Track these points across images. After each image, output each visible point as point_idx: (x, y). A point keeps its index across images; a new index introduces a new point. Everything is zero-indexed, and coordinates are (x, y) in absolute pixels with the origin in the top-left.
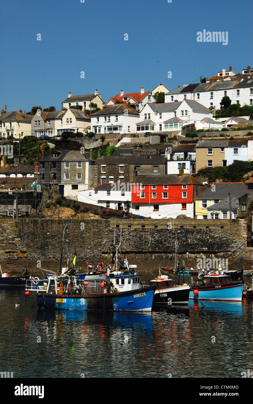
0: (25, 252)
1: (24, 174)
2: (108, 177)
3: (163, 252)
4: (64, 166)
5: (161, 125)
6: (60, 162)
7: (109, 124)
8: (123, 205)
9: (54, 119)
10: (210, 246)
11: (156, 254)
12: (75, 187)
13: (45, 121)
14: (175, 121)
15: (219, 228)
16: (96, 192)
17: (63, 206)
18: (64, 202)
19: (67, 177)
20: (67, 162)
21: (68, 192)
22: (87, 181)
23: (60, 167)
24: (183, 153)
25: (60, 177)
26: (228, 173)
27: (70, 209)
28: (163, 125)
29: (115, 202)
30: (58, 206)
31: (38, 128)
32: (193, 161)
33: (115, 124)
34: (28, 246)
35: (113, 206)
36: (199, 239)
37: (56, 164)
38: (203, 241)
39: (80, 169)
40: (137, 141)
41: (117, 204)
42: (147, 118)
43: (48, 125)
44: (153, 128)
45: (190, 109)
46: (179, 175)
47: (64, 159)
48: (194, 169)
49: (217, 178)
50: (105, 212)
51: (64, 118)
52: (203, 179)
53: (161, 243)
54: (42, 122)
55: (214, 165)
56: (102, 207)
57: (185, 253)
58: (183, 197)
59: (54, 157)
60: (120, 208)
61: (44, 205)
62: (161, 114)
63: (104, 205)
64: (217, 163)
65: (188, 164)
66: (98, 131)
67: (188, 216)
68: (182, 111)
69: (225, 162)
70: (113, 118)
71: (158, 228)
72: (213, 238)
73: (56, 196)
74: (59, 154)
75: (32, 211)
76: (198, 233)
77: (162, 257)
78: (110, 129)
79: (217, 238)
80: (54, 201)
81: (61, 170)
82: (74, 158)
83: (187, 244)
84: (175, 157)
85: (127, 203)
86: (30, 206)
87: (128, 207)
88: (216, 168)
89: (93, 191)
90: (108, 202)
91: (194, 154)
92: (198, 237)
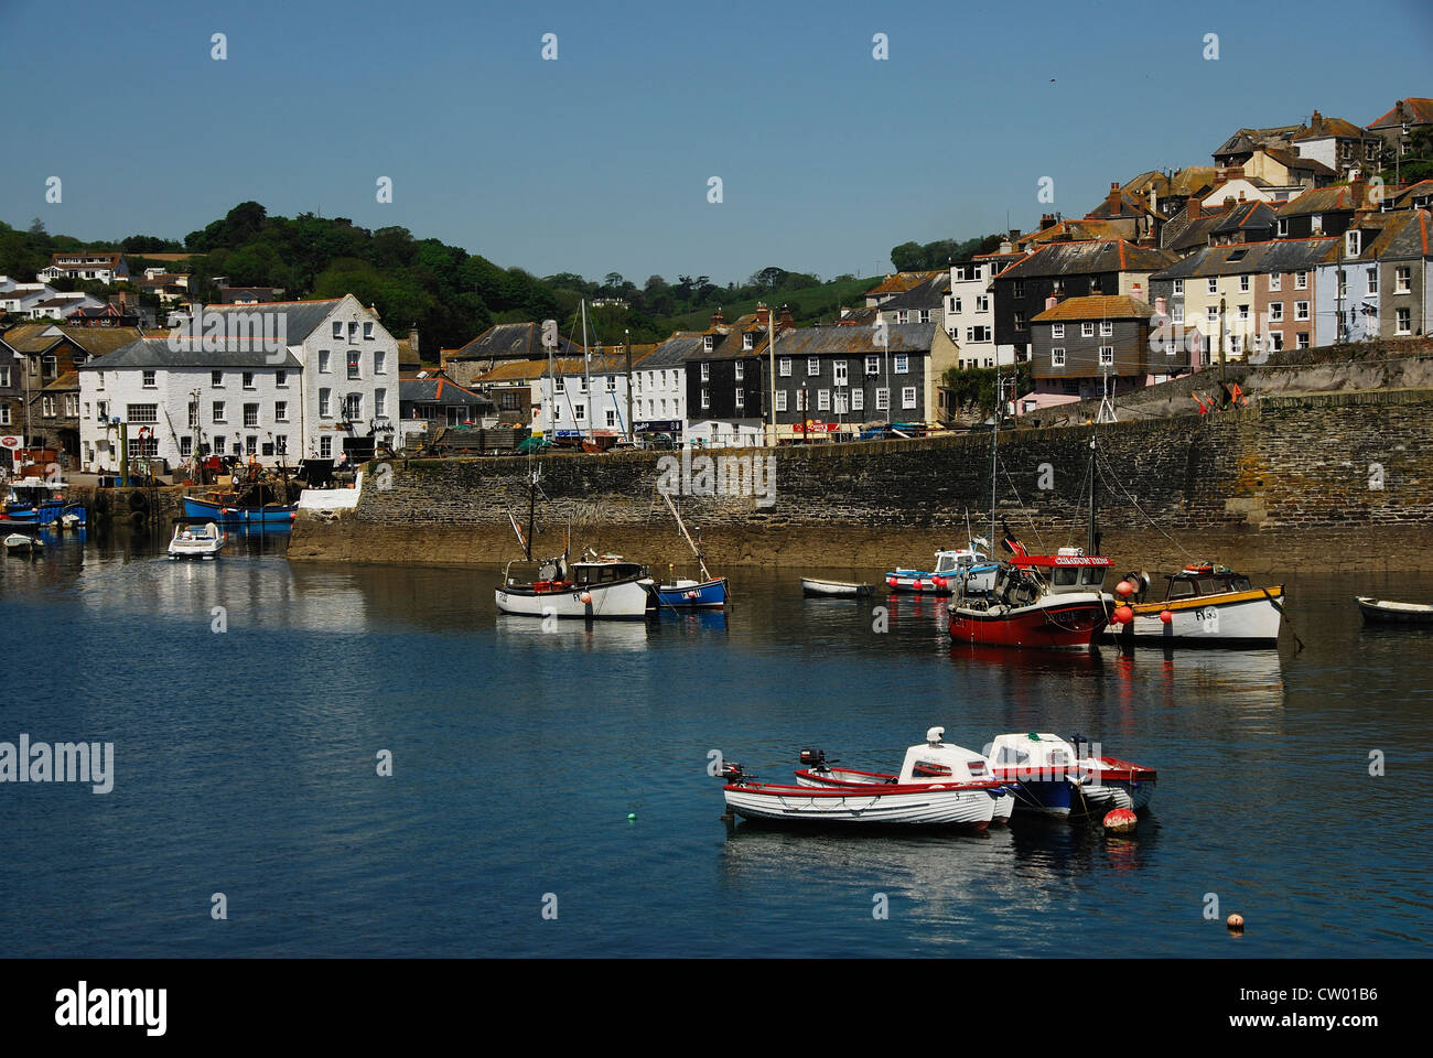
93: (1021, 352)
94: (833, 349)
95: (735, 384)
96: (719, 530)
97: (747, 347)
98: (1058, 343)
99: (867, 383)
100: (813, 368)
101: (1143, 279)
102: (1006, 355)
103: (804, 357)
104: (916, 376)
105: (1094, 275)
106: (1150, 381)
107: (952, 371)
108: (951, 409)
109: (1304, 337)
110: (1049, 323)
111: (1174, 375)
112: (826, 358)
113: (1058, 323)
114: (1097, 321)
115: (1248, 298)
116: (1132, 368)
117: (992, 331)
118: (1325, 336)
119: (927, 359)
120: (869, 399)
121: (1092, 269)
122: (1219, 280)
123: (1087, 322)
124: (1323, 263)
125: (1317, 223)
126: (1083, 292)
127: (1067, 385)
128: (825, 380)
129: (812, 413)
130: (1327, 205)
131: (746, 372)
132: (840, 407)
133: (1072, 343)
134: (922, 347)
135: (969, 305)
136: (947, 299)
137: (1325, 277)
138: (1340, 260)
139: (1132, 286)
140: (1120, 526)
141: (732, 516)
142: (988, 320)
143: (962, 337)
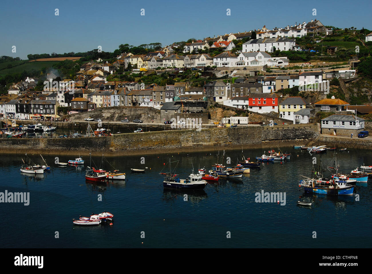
0: (231, 142)
1: (197, 92)
2: (235, 93)
3: (287, 139)
4: (216, 89)
5: (248, 63)
6: (214, 86)
7: (223, 62)
8: (244, 106)
9: (195, 59)
10: (306, 135)
11: (283, 140)
12: (221, 98)
13: (191, 59)
14: (256, 61)
15: (309, 128)
16: (232, 101)
17: (218, 107)
18: (218, 105)
19: (217, 94)
20: (217, 87)
21: (218, 100)
22: (226, 95)
23: (214, 89)
24: (269, 82)
25: (214, 94)
26: (292, 91)
27: (220, 109)
28: (249, 63)
29: (241, 105)
30: (215, 107)
31: (187, 63)
32: (275, 86)
33: (226, 62)
34: (232, 139)
35: (240, 107)
36: (301, 133)
37: (212, 88)
38: (302, 133)
39: (223, 90)
40: (240, 72)
41: (242, 106)
42: (241, 59)
43: (192, 61)
44: (244, 64)
45: (263, 56)
46: (270, 93)
47: (215, 85)
48: (275, 90)
49: (287, 94)
50: (237, 110)
51: (200, 59)
52: (280, 94)
53: (285, 135)
54: (189, 60)
55: (284, 88)
56: (235, 108)
57: (295, 139)
58: (273, 103)
59: (210, 85)
60: (243, 108)
61: (209, 107)
62: (248, 58)
63: (236, 107)
64: (285, 87)
65: (272, 87)
66: (217, 65)
67: (275, 112)
68: (259, 57)
69: (289, 86)
70: (224, 59)
71: (284, 129)
72: (307, 132)
73: (214, 103)
74: (212, 83)
75: (204, 110)
76: (300, 130)
77: (286, 141)
78: (223, 64)
79: (308, 132)
80: (213, 105)
81: (214, 91)
82: (220, 85)
83: (296, 135)
84: (266, 84)
85: (247, 106)
86: (203, 108)
87: (247, 107)
88: (286, 89)
89: (231, 100)
90: (238, 105)
91: (275, 82)
92: (301, 132)
93: (69, 104)
94: (40, 104)
95: (24, 108)
96: (40, 150)
97: (26, 103)
98: (75, 104)
99: (46, 109)
100: (37, 106)
101: (87, 95)
102: (66, 105)
103: (36, 105)
104: (53, 108)
105: (79, 94)
106: (88, 110)
107: (59, 107)
108: (59, 113)
109: (109, 104)
110: (74, 101)
111: (92, 109)
112: (39, 105)
113: (75, 101)
114: (81, 102)
115: (102, 98)
116: (86, 108)
117: (64, 101)
118: (112, 105)
119: (55, 106)
120: (46, 111)
121: (79, 93)
122: (97, 96)
123: (79, 102)
124: (112, 95)
125: (110, 87)
126: (78, 97)
127: (77, 110)
128: (39, 108)
129: (37, 113)
130: (111, 84)
131: (26, 106)
132: (42, 112)
133: (77, 104)
134: (54, 104)
135: (61, 97)
136: (57, 96)
137: (112, 96)
138: (114, 94)
139: (85, 96)
140: (96, 151)
141: (42, 148)
142: (64, 99)
143: (60, 101)
